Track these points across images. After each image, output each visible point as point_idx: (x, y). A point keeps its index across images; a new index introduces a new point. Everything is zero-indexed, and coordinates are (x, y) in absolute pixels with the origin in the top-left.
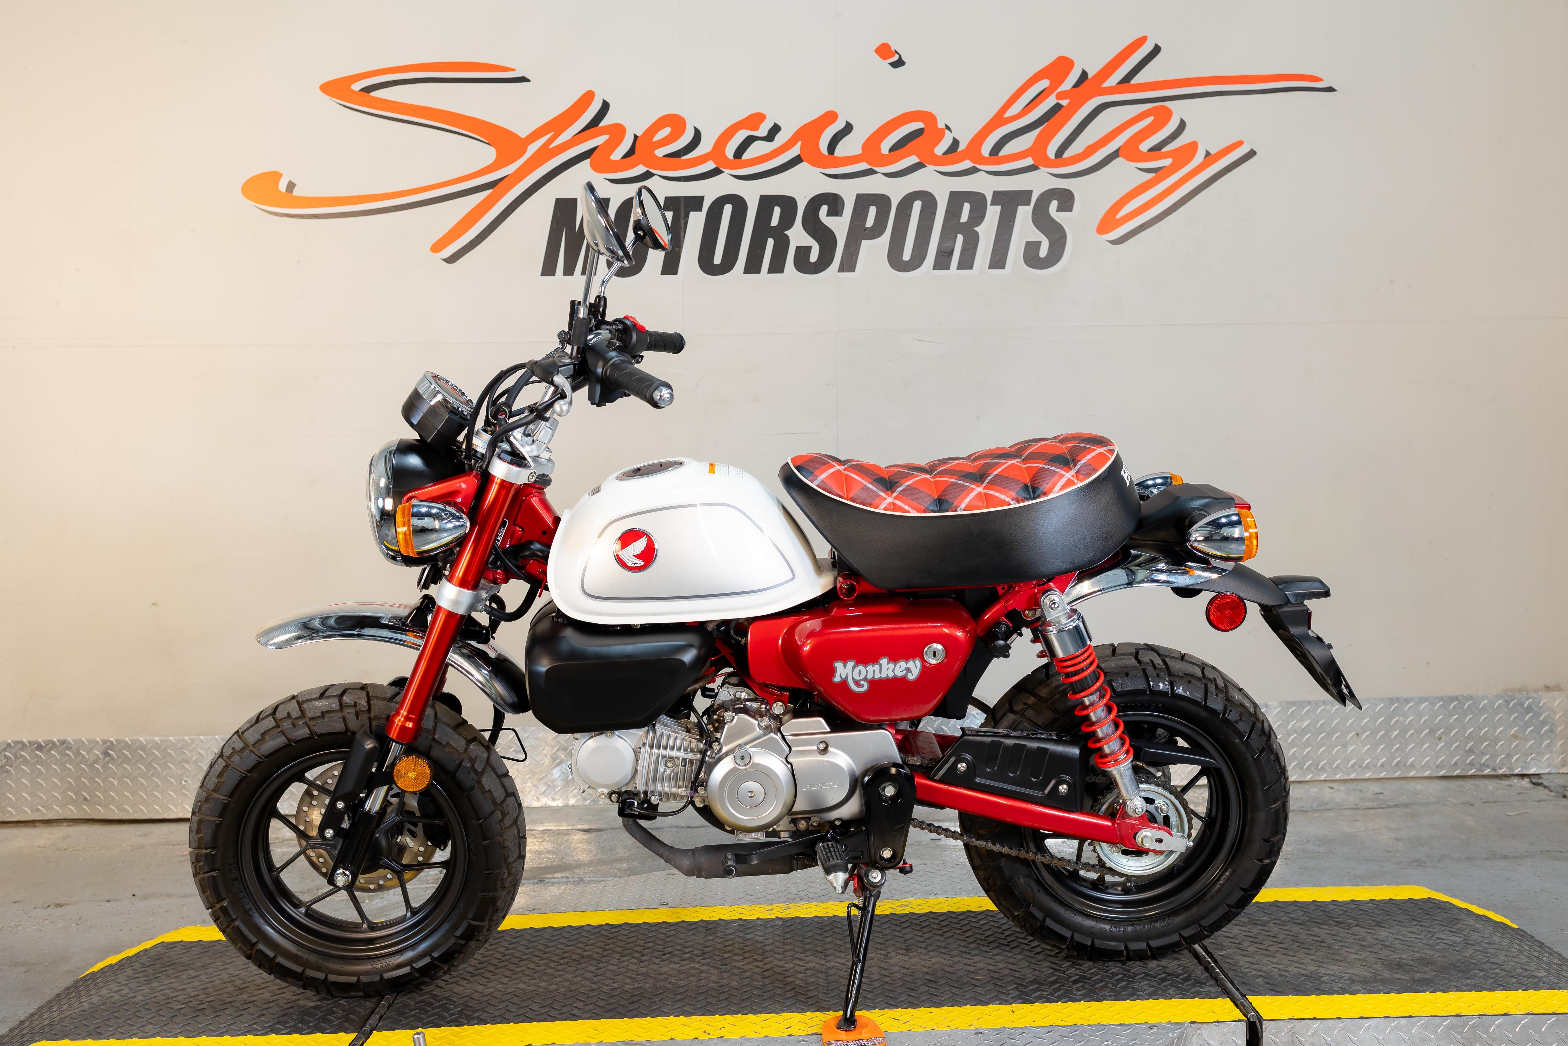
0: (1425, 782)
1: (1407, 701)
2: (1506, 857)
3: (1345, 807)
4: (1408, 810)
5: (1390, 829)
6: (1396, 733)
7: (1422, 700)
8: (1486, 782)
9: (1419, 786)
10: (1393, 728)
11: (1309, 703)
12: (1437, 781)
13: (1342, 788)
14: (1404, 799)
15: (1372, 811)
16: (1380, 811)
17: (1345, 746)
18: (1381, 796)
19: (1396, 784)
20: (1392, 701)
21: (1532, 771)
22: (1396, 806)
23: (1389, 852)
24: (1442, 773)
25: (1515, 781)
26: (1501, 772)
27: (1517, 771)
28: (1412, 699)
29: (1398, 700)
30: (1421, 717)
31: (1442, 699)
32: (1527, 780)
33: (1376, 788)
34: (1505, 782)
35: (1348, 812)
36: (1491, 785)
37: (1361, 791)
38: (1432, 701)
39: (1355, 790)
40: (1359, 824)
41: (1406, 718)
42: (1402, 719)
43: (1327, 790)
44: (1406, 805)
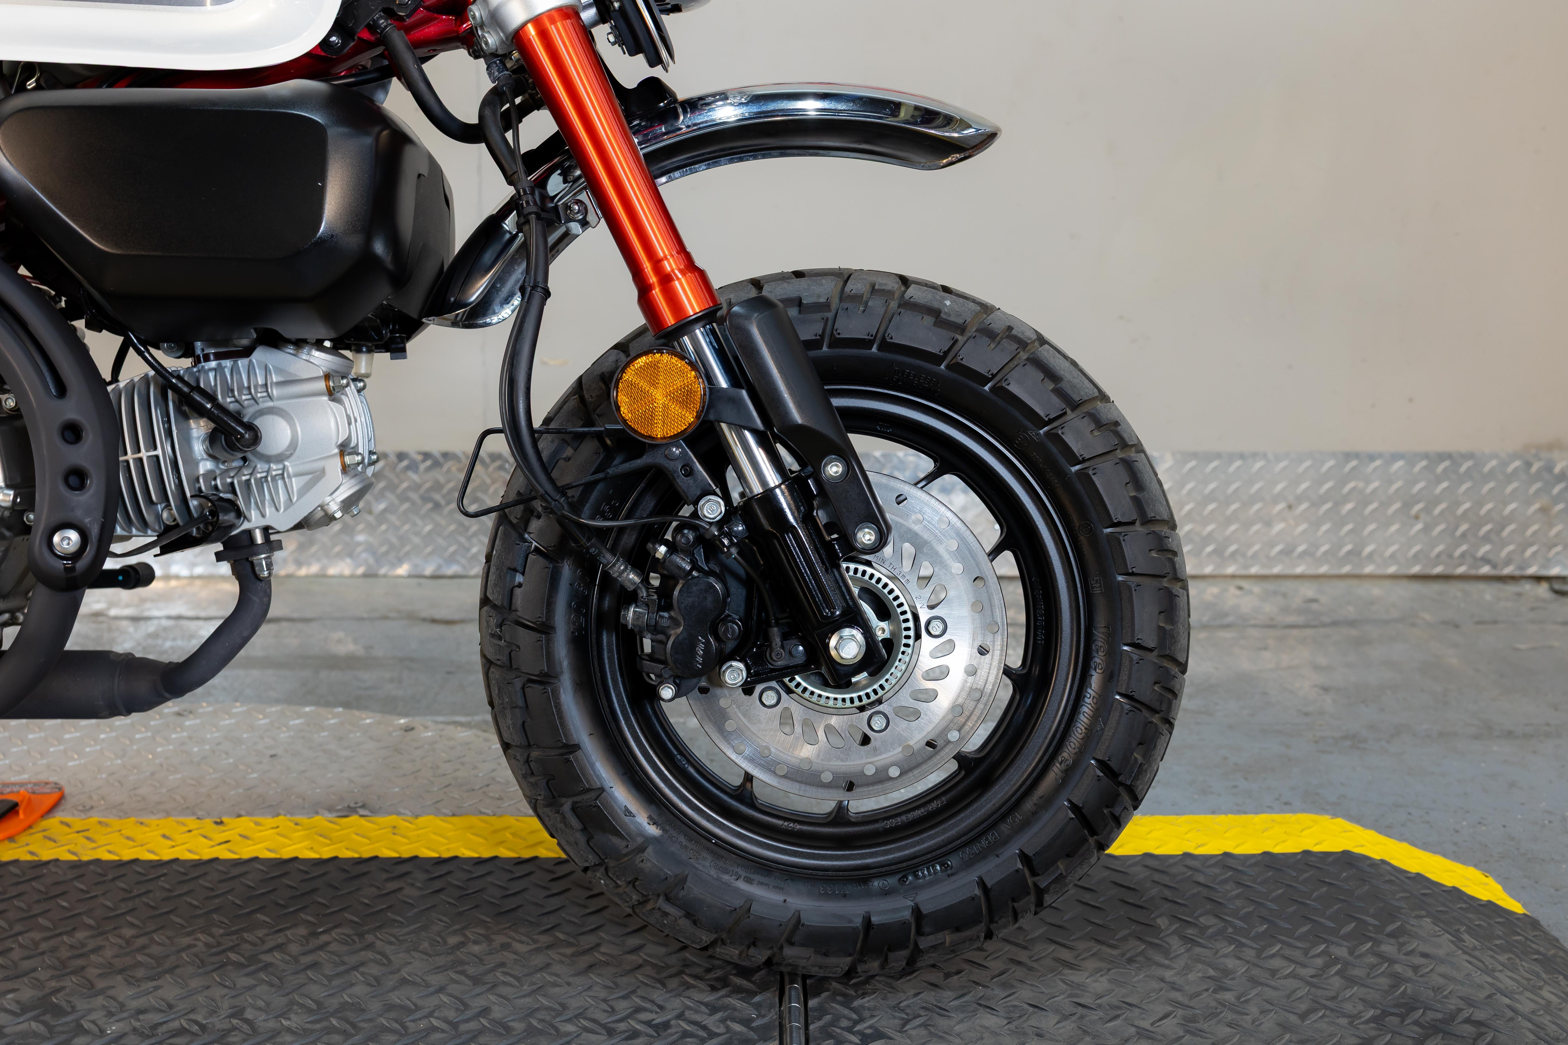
0: (1387, 583)
1: (1372, 458)
2: (1509, 735)
3: (1253, 622)
4: (1354, 632)
5: (1317, 668)
6: (1349, 506)
7: (1395, 457)
8: (1482, 586)
9: (1376, 590)
10: (1346, 499)
11: (1218, 456)
12: (1405, 583)
13: (1257, 589)
14: (1350, 611)
15: (1295, 632)
16: (1308, 632)
17: (1268, 524)
18: (1314, 606)
19: (1342, 585)
20: (1348, 456)
21: (1555, 571)
22: (1335, 624)
23: (1307, 714)
24: (1416, 569)
25: (1527, 587)
26: (1507, 571)
27: (1532, 570)
28: (1380, 456)
29: (1357, 456)
30: (1390, 482)
31: (1426, 456)
32: (1545, 586)
33: (1308, 590)
34: (1511, 589)
35: (1253, 632)
36: (1488, 593)
37: (1285, 595)
38: (1411, 459)
39: (1275, 593)
40: (1267, 655)
41: (1368, 482)
42: (1361, 485)
43: (1232, 590)
44: (1352, 623)
